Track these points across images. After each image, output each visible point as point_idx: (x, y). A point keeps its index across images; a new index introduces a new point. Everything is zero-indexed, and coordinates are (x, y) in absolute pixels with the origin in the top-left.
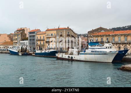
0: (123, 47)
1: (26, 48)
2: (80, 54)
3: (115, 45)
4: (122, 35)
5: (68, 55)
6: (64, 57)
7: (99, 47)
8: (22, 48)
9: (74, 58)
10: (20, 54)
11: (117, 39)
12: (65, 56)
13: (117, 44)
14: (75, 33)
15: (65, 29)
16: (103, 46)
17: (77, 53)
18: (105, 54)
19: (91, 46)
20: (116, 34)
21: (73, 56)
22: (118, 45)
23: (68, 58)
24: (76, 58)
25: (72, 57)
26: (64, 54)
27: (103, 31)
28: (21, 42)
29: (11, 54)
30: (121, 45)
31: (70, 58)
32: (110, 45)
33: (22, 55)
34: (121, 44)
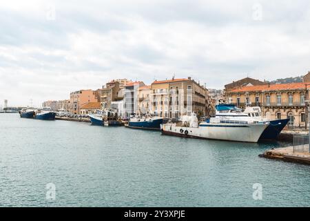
0: (285, 113)
1: (116, 114)
2: (201, 125)
3: (271, 110)
4: (283, 92)
5: (180, 128)
6: (173, 131)
7: (235, 114)
8: (109, 113)
9: (190, 133)
10: (106, 123)
11: (273, 99)
12: (176, 129)
13: (274, 108)
14: (203, 89)
15: (184, 81)
16: (243, 111)
17: (195, 124)
18: (245, 126)
19: (221, 111)
20: (273, 90)
21: (189, 129)
22: (276, 110)
23: (180, 132)
24: (193, 134)
25: (187, 131)
26: (175, 124)
27: (250, 85)
28: (112, 103)
29: (93, 124)
30: (282, 111)
31: (184, 133)
32: (257, 109)
33: (110, 125)
34: (282, 108)
